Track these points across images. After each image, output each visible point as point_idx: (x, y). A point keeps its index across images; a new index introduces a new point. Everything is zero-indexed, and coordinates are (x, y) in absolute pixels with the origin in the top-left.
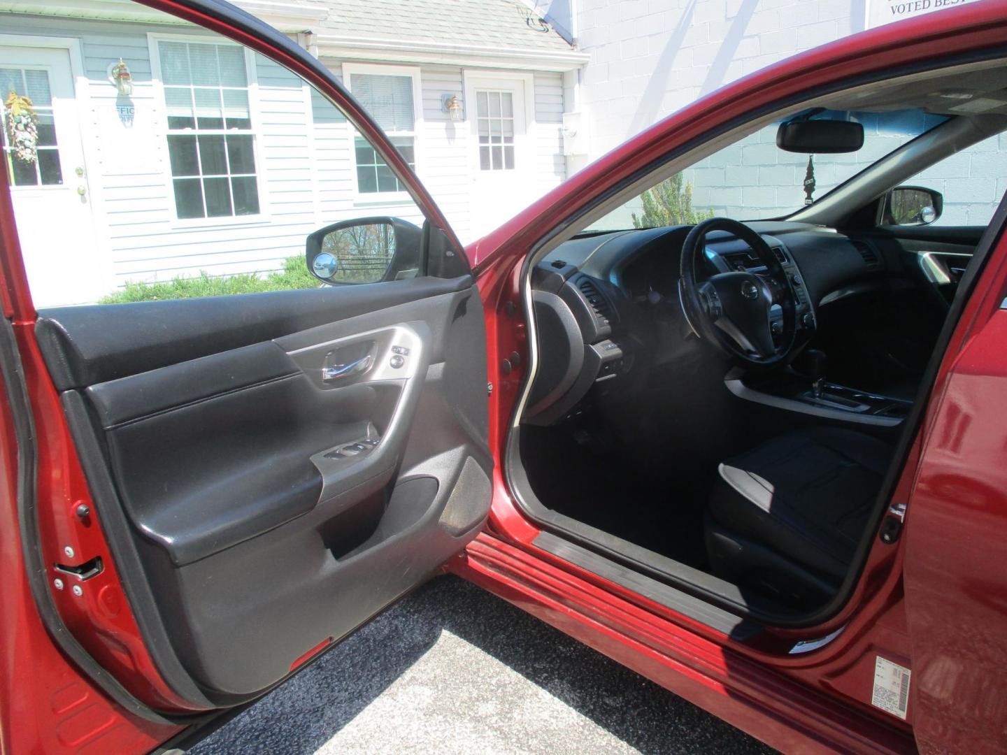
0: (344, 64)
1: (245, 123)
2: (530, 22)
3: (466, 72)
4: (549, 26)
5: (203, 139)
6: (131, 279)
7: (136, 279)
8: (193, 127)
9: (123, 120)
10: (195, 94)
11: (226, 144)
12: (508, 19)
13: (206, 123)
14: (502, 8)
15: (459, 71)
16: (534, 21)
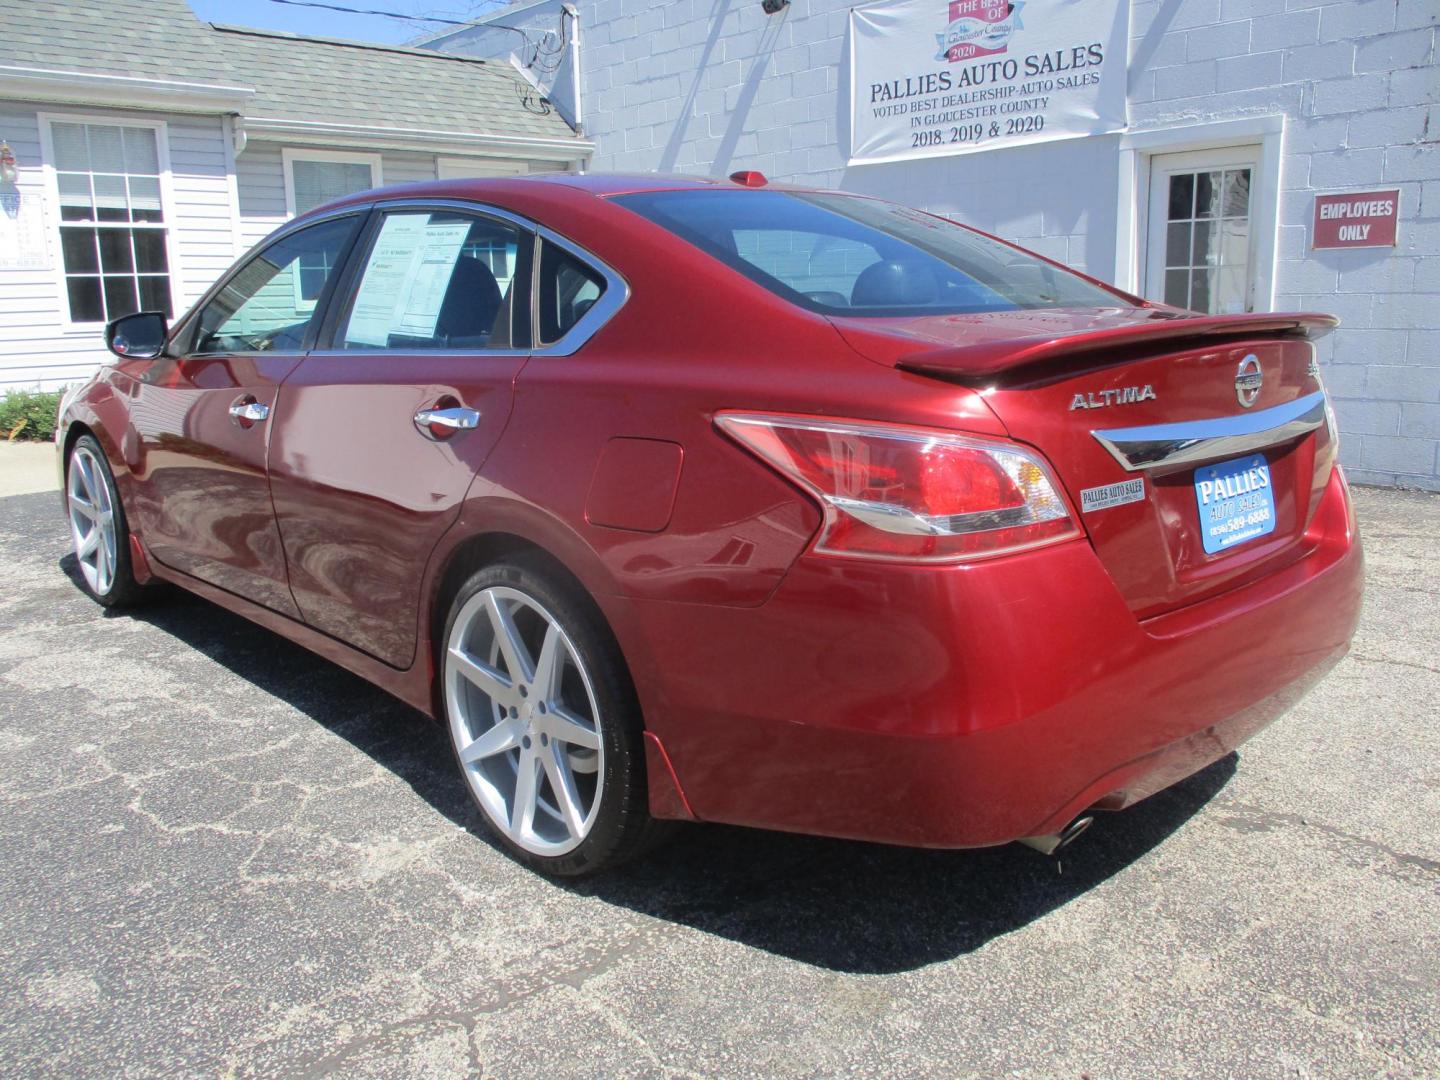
0: (284, 150)
1: (156, 215)
2: (528, 102)
3: (440, 160)
4: (552, 108)
5: (104, 232)
6: (12, 388)
7: (18, 389)
8: (92, 218)
9: (7, 209)
10: (95, 181)
11: (132, 239)
12: (498, 98)
13: (107, 214)
14: (494, 85)
15: (431, 159)
16: (534, 101)
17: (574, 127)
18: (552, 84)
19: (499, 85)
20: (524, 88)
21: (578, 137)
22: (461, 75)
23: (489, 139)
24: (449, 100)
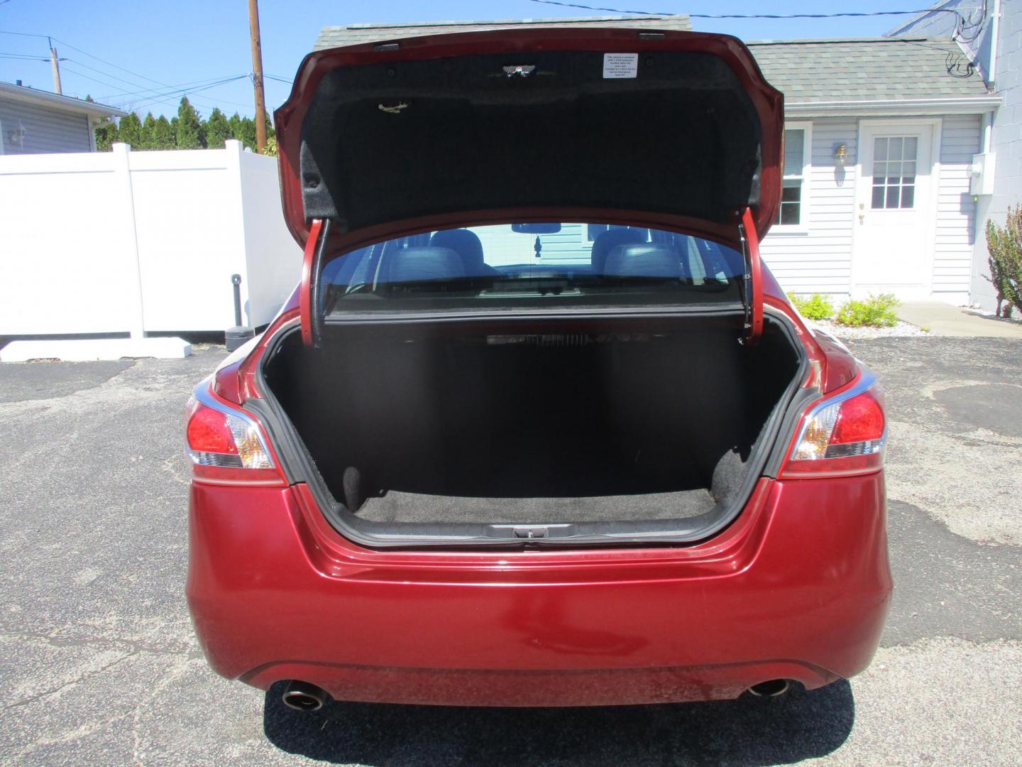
2: (955, 68)
3: (862, 122)
4: (976, 70)
14: (927, 58)
15: (855, 121)
16: (960, 67)
17: (988, 85)
18: (977, 50)
19: (931, 58)
20: (955, 57)
21: (990, 93)
22: (899, 53)
23: (898, 103)
24: (878, 75)
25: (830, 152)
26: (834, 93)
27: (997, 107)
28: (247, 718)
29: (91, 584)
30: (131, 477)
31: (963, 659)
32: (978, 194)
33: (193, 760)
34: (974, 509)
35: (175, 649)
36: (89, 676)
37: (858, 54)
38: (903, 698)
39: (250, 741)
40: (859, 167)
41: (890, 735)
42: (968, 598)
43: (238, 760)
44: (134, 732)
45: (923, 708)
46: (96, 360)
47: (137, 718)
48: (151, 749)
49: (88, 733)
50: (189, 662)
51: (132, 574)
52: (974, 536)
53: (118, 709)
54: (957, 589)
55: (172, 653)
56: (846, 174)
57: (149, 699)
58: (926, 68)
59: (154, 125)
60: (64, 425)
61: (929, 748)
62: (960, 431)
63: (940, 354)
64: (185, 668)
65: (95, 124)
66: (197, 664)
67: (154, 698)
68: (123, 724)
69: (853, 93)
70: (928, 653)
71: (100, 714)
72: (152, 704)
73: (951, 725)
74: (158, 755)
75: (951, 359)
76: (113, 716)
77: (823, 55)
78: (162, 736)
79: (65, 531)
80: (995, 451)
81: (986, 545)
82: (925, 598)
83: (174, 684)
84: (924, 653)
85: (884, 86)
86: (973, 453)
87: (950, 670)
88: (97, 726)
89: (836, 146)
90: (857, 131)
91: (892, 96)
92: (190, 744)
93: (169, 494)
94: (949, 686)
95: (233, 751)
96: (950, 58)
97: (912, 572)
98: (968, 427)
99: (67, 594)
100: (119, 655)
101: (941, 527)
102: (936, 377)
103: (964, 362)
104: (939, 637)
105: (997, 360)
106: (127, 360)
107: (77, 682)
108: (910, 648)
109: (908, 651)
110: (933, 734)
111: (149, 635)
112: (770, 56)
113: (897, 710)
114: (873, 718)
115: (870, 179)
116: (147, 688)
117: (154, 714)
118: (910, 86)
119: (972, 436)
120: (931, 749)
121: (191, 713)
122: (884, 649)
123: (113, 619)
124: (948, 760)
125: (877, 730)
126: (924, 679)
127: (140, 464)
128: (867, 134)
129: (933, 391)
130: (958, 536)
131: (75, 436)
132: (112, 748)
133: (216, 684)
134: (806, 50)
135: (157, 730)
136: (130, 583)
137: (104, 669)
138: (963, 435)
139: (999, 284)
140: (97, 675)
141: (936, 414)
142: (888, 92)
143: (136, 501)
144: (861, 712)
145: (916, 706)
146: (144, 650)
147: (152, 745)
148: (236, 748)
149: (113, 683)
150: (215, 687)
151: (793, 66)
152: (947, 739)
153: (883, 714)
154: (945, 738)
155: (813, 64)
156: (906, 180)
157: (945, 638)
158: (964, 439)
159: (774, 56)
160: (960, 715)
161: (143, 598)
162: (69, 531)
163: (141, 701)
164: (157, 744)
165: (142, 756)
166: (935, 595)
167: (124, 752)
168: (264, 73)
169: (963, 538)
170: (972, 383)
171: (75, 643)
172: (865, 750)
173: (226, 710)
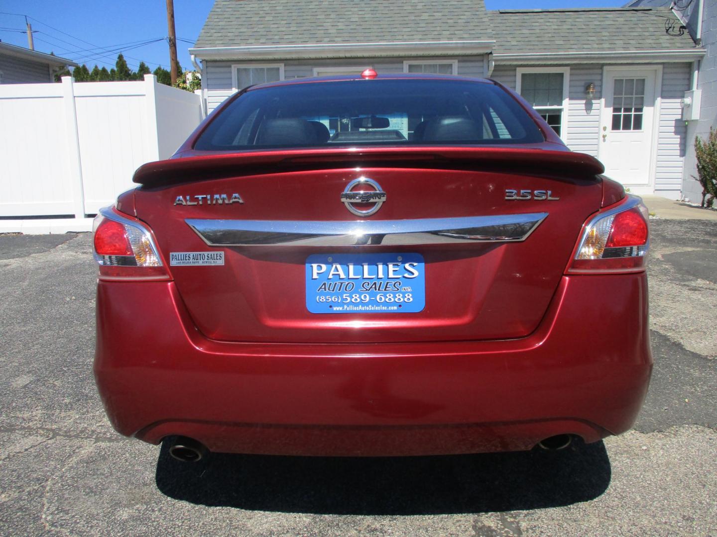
0: (519, 69)
2: (671, 30)
3: (605, 68)
4: (686, 31)
14: (652, 22)
15: (600, 67)
16: (675, 28)
17: (696, 41)
18: (689, 17)
19: (655, 22)
20: (672, 21)
21: (697, 47)
22: (632, 19)
23: (631, 53)
24: (617, 34)
25: (582, 89)
26: (585, 46)
27: (702, 57)
28: (137, 488)
29: (25, 387)
30: (65, 312)
31: (707, 442)
32: (688, 119)
33: (90, 521)
34: (702, 333)
35: (84, 435)
36: (14, 456)
37: (602, 19)
38: (663, 472)
39: (138, 506)
40: (603, 100)
41: (656, 501)
42: (705, 397)
43: (127, 521)
44: (44, 499)
45: (681, 480)
46: (49, 234)
47: (48, 488)
48: (56, 512)
49: (7, 499)
50: (95, 445)
51: (57, 380)
52: (704, 353)
53: (33, 481)
54: (696, 390)
55: (82, 438)
56: (593, 105)
57: (59, 473)
58: (651, 29)
59: (98, 74)
60: (20, 276)
61: (689, 511)
62: (684, 281)
63: (664, 230)
64: (91, 449)
65: (55, 71)
66: (101, 446)
67: (63, 473)
68: (36, 492)
69: (600, 46)
70: (679, 437)
71: (19, 485)
72: (61, 477)
73: (705, 493)
74: (61, 517)
75: (673, 234)
76: (29, 486)
77: (578, 20)
78: (66, 502)
79: (10, 349)
80: (712, 294)
81: (714, 359)
82: (672, 397)
83: (81, 461)
84: (676, 437)
85: (621, 42)
86: (696, 296)
87: (698, 450)
88: (15, 494)
89: (587, 85)
90: (602, 74)
91: (627, 48)
92: (88, 509)
93: (92, 323)
94: (699, 462)
95: (123, 514)
96: (668, 22)
97: (660, 378)
98: (690, 278)
99: (5, 394)
100: (40, 439)
101: (678, 346)
102: (663, 245)
103: (683, 235)
104: (687, 426)
105: (706, 234)
106: (72, 234)
107: (4, 460)
108: (665, 433)
109: (663, 436)
110: (691, 500)
111: (65, 424)
112: (540, 20)
113: (660, 481)
114: (642, 487)
115: (611, 109)
116: (59, 465)
117: (62, 485)
118: (640, 42)
119: (693, 284)
120: (691, 512)
121: (92, 484)
122: (644, 435)
123: (38, 413)
124: (705, 520)
125: (645, 497)
126: (679, 457)
127: (72, 302)
128: (609, 77)
129: (662, 255)
130: (692, 353)
131: (26, 283)
132: (24, 512)
133: (114, 462)
134: (564, 17)
135: (63, 497)
136: (55, 386)
137: (26, 450)
138: (686, 283)
139: (704, 182)
140: (20, 454)
141: (665, 269)
142: (625, 46)
143: (66, 328)
144: (631, 483)
145: (674, 477)
146: (60, 435)
147: (57, 509)
148: (126, 511)
149: (32, 461)
150: (114, 463)
151: (556, 27)
152: (703, 504)
153: (649, 484)
154: (700, 503)
155: (570, 26)
156: (636, 110)
157: (691, 426)
158: (688, 286)
159: (542, 20)
160: (710, 485)
161: (64, 397)
162: (12, 349)
163: (53, 475)
164: (62, 509)
165: (49, 518)
166: (680, 395)
167: (34, 515)
168: (176, 36)
169: (696, 354)
170: (690, 249)
171: (6, 430)
172: (637, 512)
173: (121, 481)
